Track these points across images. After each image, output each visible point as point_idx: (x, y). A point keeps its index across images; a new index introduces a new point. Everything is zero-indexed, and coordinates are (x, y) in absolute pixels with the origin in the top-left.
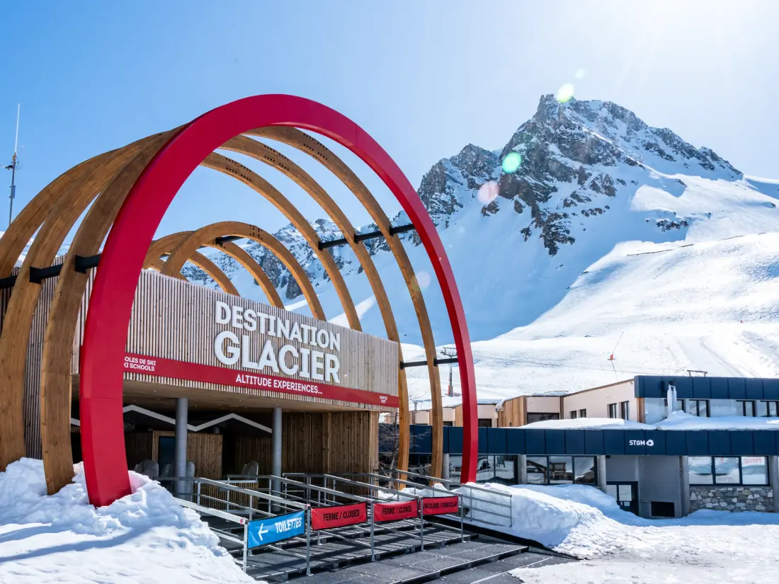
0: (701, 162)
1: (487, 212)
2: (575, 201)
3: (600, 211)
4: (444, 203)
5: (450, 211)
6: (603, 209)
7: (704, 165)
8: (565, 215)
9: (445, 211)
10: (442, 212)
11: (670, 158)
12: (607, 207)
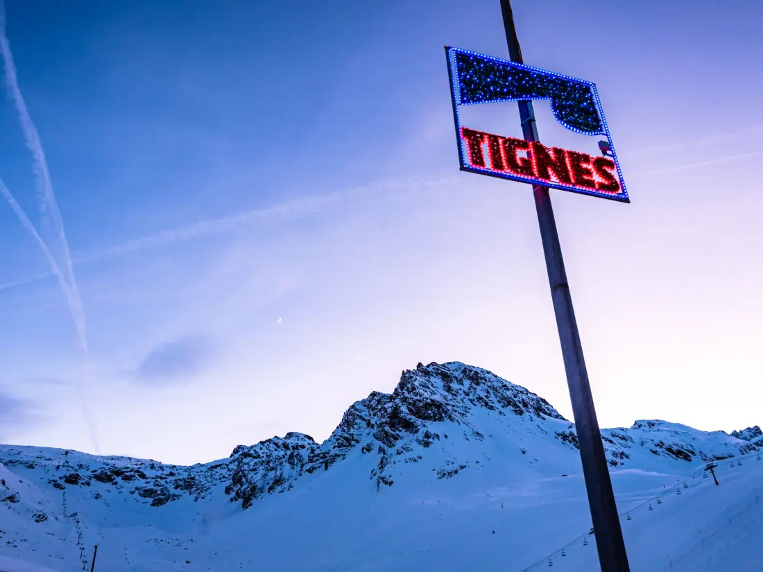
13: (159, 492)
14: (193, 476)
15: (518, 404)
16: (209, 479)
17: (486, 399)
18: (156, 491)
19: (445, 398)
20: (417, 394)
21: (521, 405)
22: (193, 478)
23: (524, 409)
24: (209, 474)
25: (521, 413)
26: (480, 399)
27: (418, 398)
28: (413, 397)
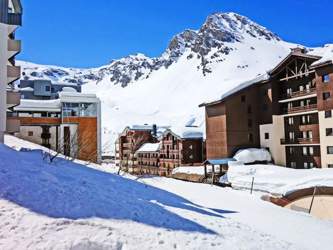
0: (266, 37)
1: (189, 58)
2: (215, 57)
3: (222, 60)
4: (176, 53)
5: (178, 56)
6: (223, 60)
7: (266, 38)
8: (211, 62)
9: (176, 56)
10: (175, 56)
11: (254, 36)
12: (224, 59)
13: (77, 81)
14: (92, 73)
15: (267, 34)
16: (101, 75)
17: (250, 31)
18: (76, 80)
19: (231, 30)
20: (218, 28)
21: (269, 35)
22: (93, 75)
23: (271, 37)
24: (101, 73)
25: (269, 39)
26: (248, 32)
27: (219, 29)
28: (216, 29)
